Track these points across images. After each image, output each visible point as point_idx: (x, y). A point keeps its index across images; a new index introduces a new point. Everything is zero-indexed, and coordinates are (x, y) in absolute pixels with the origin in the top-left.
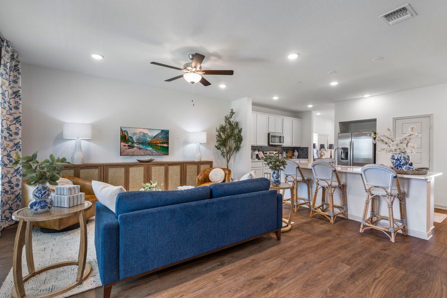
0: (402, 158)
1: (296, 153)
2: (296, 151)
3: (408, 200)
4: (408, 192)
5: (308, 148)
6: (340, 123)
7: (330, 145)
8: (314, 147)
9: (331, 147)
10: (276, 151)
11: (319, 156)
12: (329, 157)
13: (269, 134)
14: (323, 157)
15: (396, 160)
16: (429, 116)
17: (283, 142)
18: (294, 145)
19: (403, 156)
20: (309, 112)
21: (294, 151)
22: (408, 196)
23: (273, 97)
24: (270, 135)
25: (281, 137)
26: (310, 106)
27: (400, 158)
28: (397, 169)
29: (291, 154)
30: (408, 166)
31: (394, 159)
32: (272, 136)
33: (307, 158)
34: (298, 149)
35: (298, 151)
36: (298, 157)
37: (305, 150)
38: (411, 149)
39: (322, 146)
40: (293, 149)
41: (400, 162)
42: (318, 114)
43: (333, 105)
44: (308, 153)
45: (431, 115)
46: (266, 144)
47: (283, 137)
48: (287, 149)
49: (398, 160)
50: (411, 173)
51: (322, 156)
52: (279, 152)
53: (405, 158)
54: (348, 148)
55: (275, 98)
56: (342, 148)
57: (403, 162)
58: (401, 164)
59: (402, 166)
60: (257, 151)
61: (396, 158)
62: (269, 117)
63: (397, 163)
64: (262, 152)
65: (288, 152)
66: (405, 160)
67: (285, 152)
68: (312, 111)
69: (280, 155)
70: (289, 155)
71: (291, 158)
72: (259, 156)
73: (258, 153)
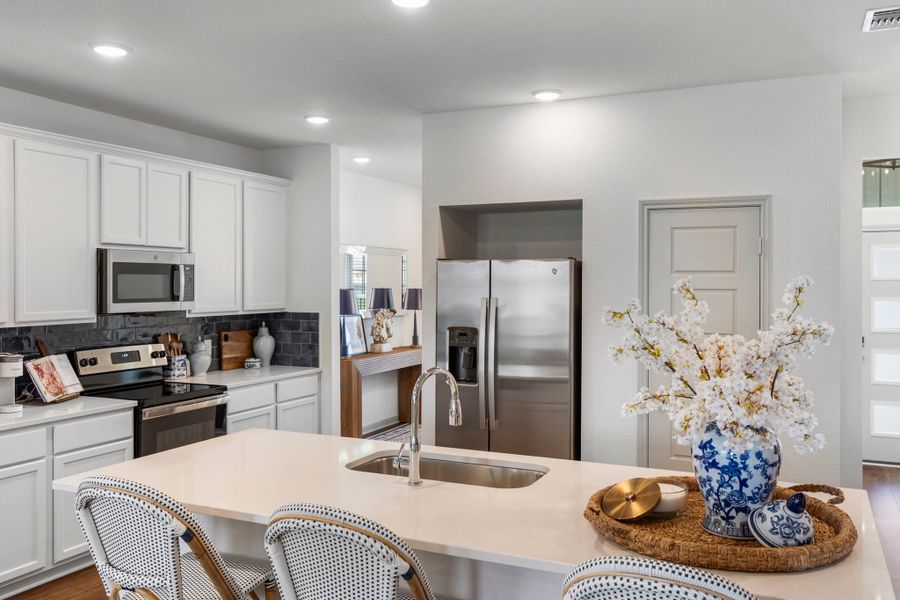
0: (752, 462)
1: (265, 343)
2: (264, 330)
5: (316, 316)
6: (443, 209)
7: (410, 290)
8: (346, 308)
9: (413, 300)
10: (155, 340)
11: (370, 340)
12: (410, 343)
13: (101, 255)
14: (386, 347)
15: (722, 469)
17: (190, 297)
18: (255, 304)
19: (754, 448)
20: (317, 149)
21: (255, 334)
23: (91, 45)
24: (111, 259)
25: (174, 268)
26: (318, 121)
28: (728, 518)
29: (243, 345)
30: (783, 511)
31: (714, 465)
32: (122, 268)
33: (315, 363)
34: (273, 321)
35: (272, 333)
36: (277, 360)
37: (303, 323)
39: (382, 299)
40: (252, 324)
41: (743, 483)
42: (362, 160)
43: (416, 124)
44: (316, 339)
46: (86, 314)
47: (191, 269)
48: (218, 328)
49: (732, 469)
50: (804, 562)
51: (379, 341)
52: (175, 345)
53: (766, 462)
54: (475, 332)
55: (110, 52)
56: (451, 329)
57: (756, 480)
58: (747, 492)
59: (750, 504)
60: (16, 360)
61: (722, 460)
62: (100, 157)
63: (729, 490)
64: (64, 357)
65: (226, 339)
66: (764, 473)
67: (208, 342)
68: (333, 146)
69: (179, 359)
70: (232, 350)
71: (240, 364)
72: (41, 383)
73: (30, 365)
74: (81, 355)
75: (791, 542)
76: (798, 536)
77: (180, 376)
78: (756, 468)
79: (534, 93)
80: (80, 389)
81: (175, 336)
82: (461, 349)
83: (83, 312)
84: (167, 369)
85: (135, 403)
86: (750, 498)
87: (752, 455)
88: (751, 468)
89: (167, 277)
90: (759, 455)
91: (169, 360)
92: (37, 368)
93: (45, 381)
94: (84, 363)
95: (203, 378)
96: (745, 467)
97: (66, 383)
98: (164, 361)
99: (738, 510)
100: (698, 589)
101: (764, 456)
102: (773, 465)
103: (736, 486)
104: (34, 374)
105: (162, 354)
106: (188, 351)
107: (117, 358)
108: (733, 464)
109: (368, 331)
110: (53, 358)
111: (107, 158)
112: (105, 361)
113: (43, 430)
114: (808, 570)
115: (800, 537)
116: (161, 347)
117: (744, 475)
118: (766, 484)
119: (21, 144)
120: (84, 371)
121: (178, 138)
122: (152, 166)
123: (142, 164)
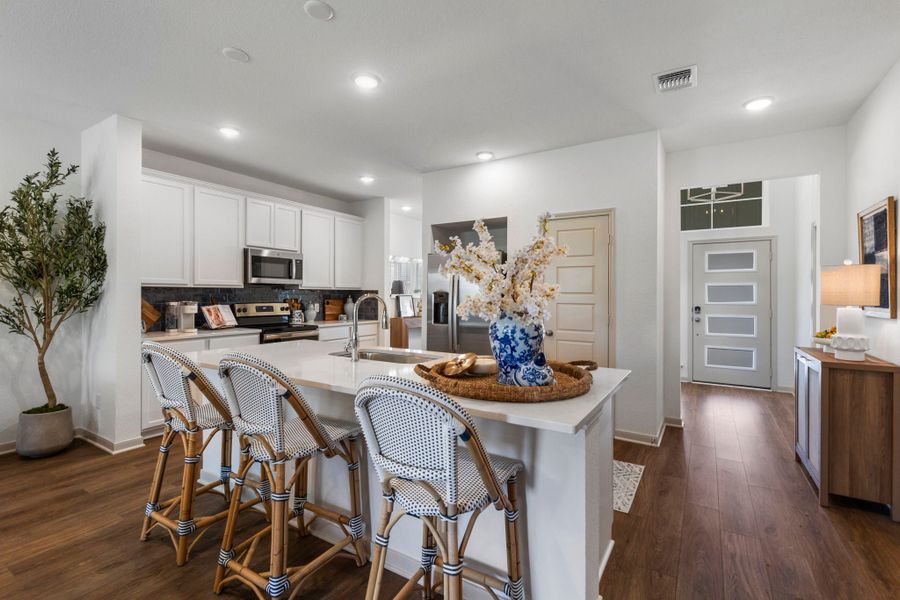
0: (518, 335)
1: (352, 307)
2: (350, 300)
3: (533, 499)
4: (533, 467)
5: (376, 293)
6: (433, 226)
11: (417, 310)
13: (246, 252)
16: (606, 214)
18: (341, 285)
19: (520, 326)
20: (377, 200)
21: (345, 302)
22: (532, 484)
24: (250, 255)
25: (290, 261)
26: (367, 180)
27: (513, 332)
28: (506, 373)
29: (338, 308)
30: (532, 365)
32: (257, 259)
33: (376, 318)
34: (354, 294)
38: (539, 299)
41: (513, 349)
44: (376, 304)
45: (610, 210)
47: (298, 261)
48: (323, 297)
49: (506, 340)
52: (296, 305)
53: (527, 335)
54: (447, 294)
55: (229, 133)
56: (435, 293)
57: (521, 348)
58: (516, 355)
59: (518, 363)
60: (193, 304)
61: (501, 335)
62: (246, 200)
63: (505, 354)
64: (228, 306)
65: (328, 303)
66: (526, 343)
67: (317, 305)
68: (386, 199)
69: (297, 312)
70: (331, 309)
71: (336, 318)
72: (211, 320)
73: (204, 309)
74: (237, 307)
75: (534, 384)
76: (537, 380)
77: (297, 321)
78: (521, 339)
79: (478, 154)
80: (235, 323)
81: (296, 300)
82: (440, 305)
83: (236, 282)
84: (290, 317)
85: (260, 331)
86: (518, 360)
87: (518, 330)
88: (517, 339)
89: (287, 265)
90: (522, 331)
91: (291, 312)
92: (209, 311)
93: (213, 317)
94: (239, 311)
95: (311, 323)
96: (513, 338)
97: (226, 319)
98: (288, 313)
99: (512, 367)
100: (414, 394)
101: (526, 332)
102: (534, 338)
103: (509, 351)
104: (206, 314)
105: (287, 309)
106: (304, 309)
107: (259, 309)
108: (506, 336)
109: (416, 305)
110: (219, 306)
111: (249, 200)
112: (252, 310)
113: (203, 341)
114: (541, 401)
115: (540, 381)
116: (286, 305)
117: (513, 344)
118: (529, 351)
119: (198, 189)
120: (238, 315)
121: (300, 194)
122: (278, 206)
123: (272, 204)
